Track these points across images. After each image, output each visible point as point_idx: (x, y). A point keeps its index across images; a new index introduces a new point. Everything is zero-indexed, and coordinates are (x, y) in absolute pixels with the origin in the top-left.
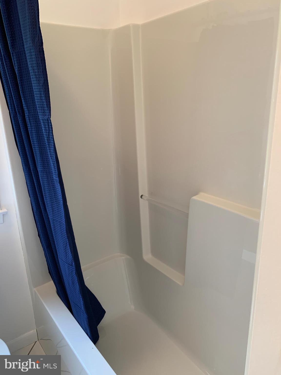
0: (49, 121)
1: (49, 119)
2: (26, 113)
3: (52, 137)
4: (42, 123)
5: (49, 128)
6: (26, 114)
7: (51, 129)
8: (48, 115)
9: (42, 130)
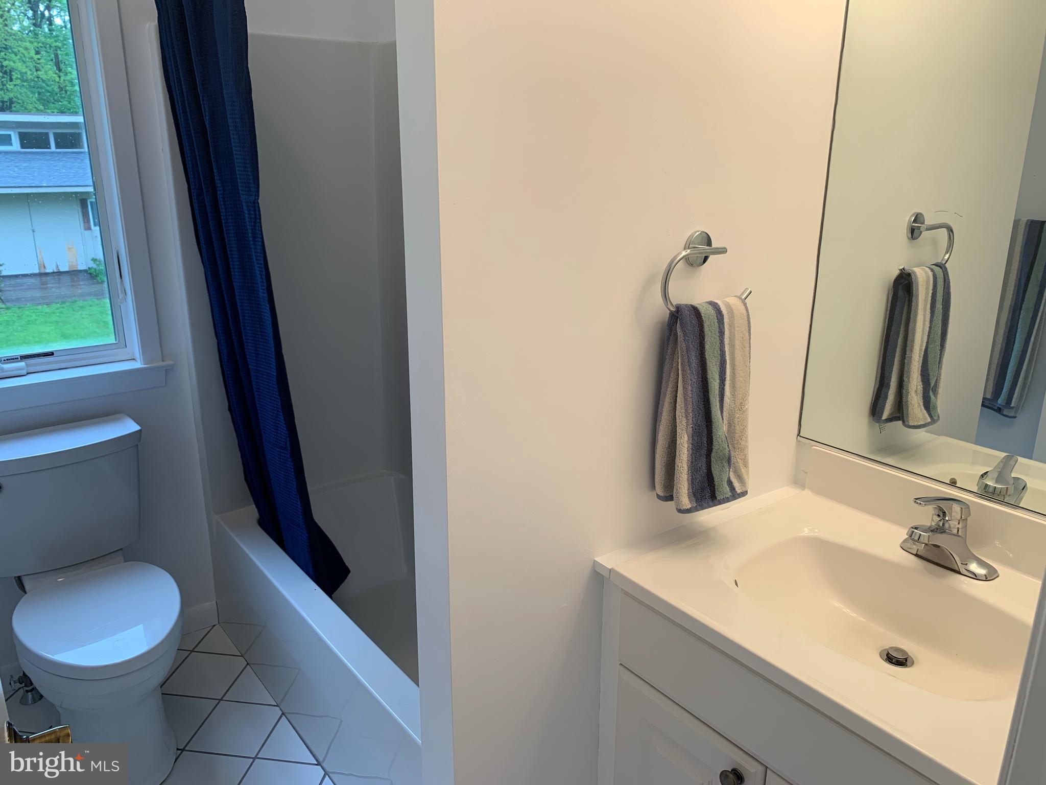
0: (257, 205)
1: (256, 201)
2: (220, 191)
3: (260, 229)
4: (245, 208)
5: (255, 214)
6: (218, 192)
7: (258, 217)
8: (255, 196)
9: (244, 219)
